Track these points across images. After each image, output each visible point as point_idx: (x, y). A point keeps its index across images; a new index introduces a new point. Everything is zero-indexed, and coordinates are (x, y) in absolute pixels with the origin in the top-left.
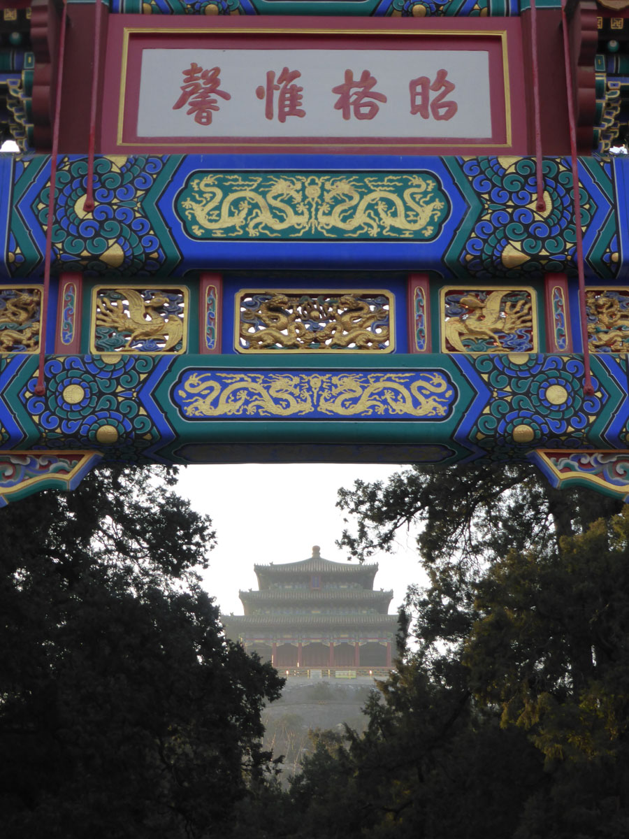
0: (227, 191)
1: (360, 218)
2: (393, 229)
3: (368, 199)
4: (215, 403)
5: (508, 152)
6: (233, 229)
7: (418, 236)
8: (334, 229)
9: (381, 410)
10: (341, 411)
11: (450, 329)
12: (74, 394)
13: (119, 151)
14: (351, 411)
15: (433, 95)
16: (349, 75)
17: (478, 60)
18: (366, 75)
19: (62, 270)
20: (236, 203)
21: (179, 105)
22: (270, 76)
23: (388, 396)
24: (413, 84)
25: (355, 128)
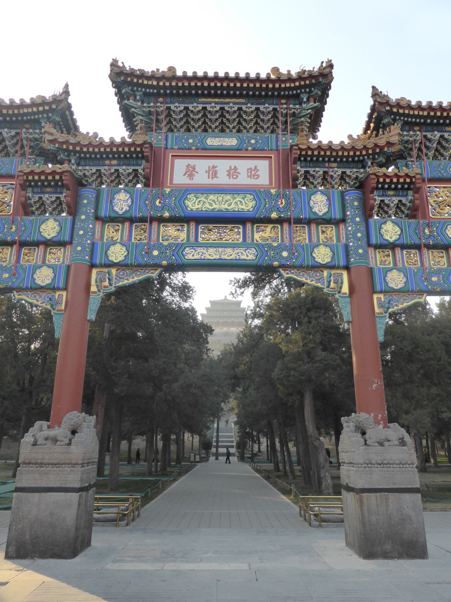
0: (197, 198)
1: (233, 206)
2: (242, 209)
3: (235, 201)
4: (193, 255)
5: (273, 188)
6: (198, 208)
7: (249, 211)
8: (226, 209)
9: (238, 258)
10: (227, 258)
11: (257, 236)
12: (156, 253)
13: (168, 187)
14: (229, 258)
15: (253, 173)
16: (230, 167)
17: (266, 163)
18: (235, 167)
19: (152, 219)
20: (199, 201)
21: (185, 175)
22: (209, 167)
23: (240, 254)
24: (248, 170)
25: (232, 181)
